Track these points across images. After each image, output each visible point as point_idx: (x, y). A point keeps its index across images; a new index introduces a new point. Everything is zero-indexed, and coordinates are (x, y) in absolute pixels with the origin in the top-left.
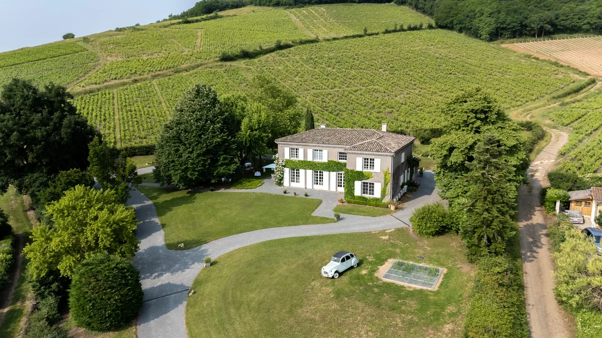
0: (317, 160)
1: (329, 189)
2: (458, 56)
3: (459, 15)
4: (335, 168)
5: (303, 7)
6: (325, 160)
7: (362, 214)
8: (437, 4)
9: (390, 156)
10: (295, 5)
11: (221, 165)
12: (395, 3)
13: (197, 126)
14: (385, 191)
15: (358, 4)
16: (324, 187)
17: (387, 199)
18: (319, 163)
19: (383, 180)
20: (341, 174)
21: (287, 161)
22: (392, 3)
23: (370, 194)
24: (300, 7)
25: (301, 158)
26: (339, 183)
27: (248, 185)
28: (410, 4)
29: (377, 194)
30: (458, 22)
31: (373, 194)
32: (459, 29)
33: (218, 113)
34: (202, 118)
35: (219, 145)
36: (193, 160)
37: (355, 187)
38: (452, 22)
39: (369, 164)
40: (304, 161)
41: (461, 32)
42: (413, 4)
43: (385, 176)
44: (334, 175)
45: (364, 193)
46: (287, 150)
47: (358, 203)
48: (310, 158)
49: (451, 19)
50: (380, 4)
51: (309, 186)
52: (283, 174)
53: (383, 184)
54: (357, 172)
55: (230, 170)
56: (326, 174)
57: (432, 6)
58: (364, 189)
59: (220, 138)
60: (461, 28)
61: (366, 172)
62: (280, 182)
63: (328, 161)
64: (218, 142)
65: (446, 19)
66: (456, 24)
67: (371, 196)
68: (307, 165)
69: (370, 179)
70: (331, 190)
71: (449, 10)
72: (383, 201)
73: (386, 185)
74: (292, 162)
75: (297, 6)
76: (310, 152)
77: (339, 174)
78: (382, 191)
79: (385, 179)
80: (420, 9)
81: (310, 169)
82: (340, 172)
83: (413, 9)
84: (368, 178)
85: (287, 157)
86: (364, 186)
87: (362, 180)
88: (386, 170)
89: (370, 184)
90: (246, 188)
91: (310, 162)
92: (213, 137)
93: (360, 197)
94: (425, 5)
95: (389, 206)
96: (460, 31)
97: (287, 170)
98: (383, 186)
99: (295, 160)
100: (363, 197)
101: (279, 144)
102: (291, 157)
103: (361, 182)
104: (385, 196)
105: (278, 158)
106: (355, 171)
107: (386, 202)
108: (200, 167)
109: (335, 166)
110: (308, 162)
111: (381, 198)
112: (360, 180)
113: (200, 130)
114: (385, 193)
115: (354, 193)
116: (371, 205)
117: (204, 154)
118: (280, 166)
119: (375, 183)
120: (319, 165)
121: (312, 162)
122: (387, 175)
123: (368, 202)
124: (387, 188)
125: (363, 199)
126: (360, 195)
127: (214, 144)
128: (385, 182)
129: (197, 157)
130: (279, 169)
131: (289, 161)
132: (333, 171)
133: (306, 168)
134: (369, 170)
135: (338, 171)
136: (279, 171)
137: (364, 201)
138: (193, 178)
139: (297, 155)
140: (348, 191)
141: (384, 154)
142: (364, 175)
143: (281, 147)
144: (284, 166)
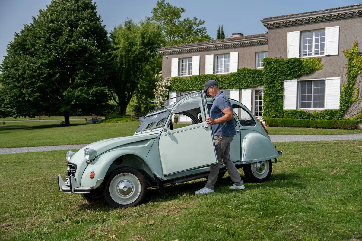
0: (222, 72)
4: (250, 80)
6: (233, 68)
13: (49, 28)
18: (223, 76)
19: (346, 71)
21: (175, 80)
23: (315, 106)
25: (195, 72)
26: (256, 109)
29: (332, 102)
31: (322, 105)
33: (86, 18)
35: (74, 54)
37: (286, 93)
39: (313, 44)
40: (199, 76)
43: (350, 59)
44: (247, 94)
45: (303, 105)
46: (175, 62)
48: (209, 71)
52: (167, 100)
53: (345, 79)
54: (289, 61)
56: (234, 94)
58: (303, 98)
59: (80, 44)
61: (307, 60)
63: (238, 69)
64: (73, 49)
67: (319, 109)
69: (317, 73)
72: (347, 117)
74: (182, 80)
76: (209, 58)
77: (256, 92)
78: (341, 96)
79: (351, 67)
82: (258, 89)
84: (312, 71)
85: (175, 73)
86: (303, 92)
87: (300, 76)
88: (351, 47)
89: (316, 82)
91: (208, 76)
92: (68, 42)
93: (293, 113)
95: (361, 125)
97: (173, 95)
98: (346, 83)
99: (187, 77)
100: (301, 112)
101: (164, 54)
102: (181, 73)
103: (298, 82)
104: (351, 104)
105: (161, 77)
106: (285, 59)
107: (352, 118)
108: (41, 82)
109: (249, 77)
110: (205, 76)
111: (341, 109)
112: (296, 78)
113: (52, 33)
114: (350, 96)
115: (282, 106)
116: (319, 126)
117: (50, 65)
118: (163, 87)
119: (327, 78)
120: (222, 80)
121: (211, 75)
122: (355, 57)
123: (312, 119)
124: (354, 87)
125: (301, 115)
126: (294, 108)
127: (67, 51)
128: (349, 73)
129: (39, 68)
130: (161, 93)
131: (177, 79)
132: (247, 87)
133: (203, 87)
134: (313, 56)
135: (254, 87)
136: (161, 95)
137: (303, 118)
138: (31, 99)
139: (189, 69)
140: (272, 101)
141: (346, 13)
142: (302, 66)
143: (167, 58)
144: (170, 88)
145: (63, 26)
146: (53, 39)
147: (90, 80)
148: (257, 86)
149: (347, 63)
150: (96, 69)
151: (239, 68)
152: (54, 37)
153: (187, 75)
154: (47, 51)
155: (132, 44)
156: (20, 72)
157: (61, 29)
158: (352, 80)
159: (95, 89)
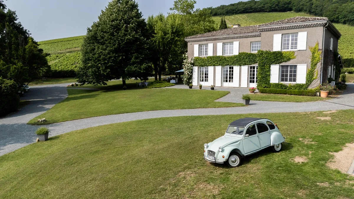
0: (228, 54)
1: (240, 85)
3: (343, 12)
4: (247, 60)
5: (232, 15)
6: (236, 52)
7: (281, 100)
8: (325, 8)
9: (320, 25)
10: (227, 14)
11: (134, 63)
12: (294, 11)
13: (112, 25)
14: (313, 75)
15: (269, 13)
16: (235, 83)
17: (316, 84)
18: (229, 57)
19: (310, 60)
20: (254, 68)
21: (197, 59)
22: (292, 11)
23: (290, 80)
24: (230, 15)
25: (210, 54)
26: (251, 78)
27: (158, 85)
28: (305, 11)
29: (301, 78)
30: (343, 17)
31: (295, 80)
32: (344, 22)
34: (118, 19)
35: (130, 43)
36: (104, 55)
37: (272, 72)
38: (338, 18)
39: (290, 42)
40: (213, 57)
41: (345, 24)
42: (307, 10)
43: (313, 53)
44: (245, 69)
45: (282, 80)
46: (196, 47)
47: (275, 92)
48: (219, 53)
49: (337, 15)
50: (283, 13)
51: (218, 84)
52: (192, 72)
53: (310, 65)
54: (274, 53)
55: (140, 69)
56: (236, 69)
57: (322, 9)
58: (283, 75)
59: (133, 36)
60: (345, 21)
61: (286, 52)
62: (189, 82)
63: (239, 53)
64: (129, 39)
65: (333, 16)
66: (341, 18)
67: (293, 83)
68: (216, 61)
69: (292, 61)
70: (242, 86)
71: (335, 9)
72: (310, 88)
73: (314, 65)
74: (201, 59)
75: (228, 14)
76: (220, 45)
77: (251, 67)
78: (307, 76)
79: (313, 58)
80: (312, 13)
81: (219, 65)
82: (253, 65)
83: (307, 13)
84: (289, 59)
85: (196, 54)
86: (283, 72)
87: (281, 62)
88: (314, 46)
89: (291, 66)
90: (156, 87)
91: (219, 57)
92: (125, 35)
93: (277, 85)
94: (316, 9)
95: (318, 94)
96: (344, 23)
97: (196, 69)
98: (310, 68)
99: (204, 57)
100: (281, 84)
101: (189, 42)
102: (200, 54)
103: (279, 66)
104: (313, 81)
105: (187, 57)
106: (272, 52)
107: (313, 89)
108: (111, 62)
109: (246, 58)
110: (217, 57)
111: (306, 84)
112: (278, 63)
113: (114, 29)
114: (312, 76)
115: (269, 80)
116: (292, 93)
117: (116, 51)
118: (189, 64)
119: (298, 64)
120: (228, 60)
121: (221, 56)
122: (316, 52)
123: (288, 89)
124: (315, 70)
125: (281, 87)
126: (277, 82)
127: (126, 41)
128: (312, 61)
129: (109, 53)
130: (188, 68)
131: (198, 58)
132: (245, 64)
133: (215, 64)
134: (290, 50)
135: (250, 65)
136: (188, 69)
137: (282, 88)
138: (105, 74)
139: (206, 52)
140: (263, 78)
141: (312, 24)
142: (283, 56)
143: (191, 44)
144: (193, 64)
145: (121, 24)
146: (115, 34)
147: (141, 59)
148: (252, 64)
149: (311, 55)
150: (144, 52)
151: (240, 52)
152: (116, 32)
153: (204, 56)
154: (113, 42)
155: (165, 33)
156: (96, 56)
157: (120, 26)
158: (314, 66)
159: (144, 66)
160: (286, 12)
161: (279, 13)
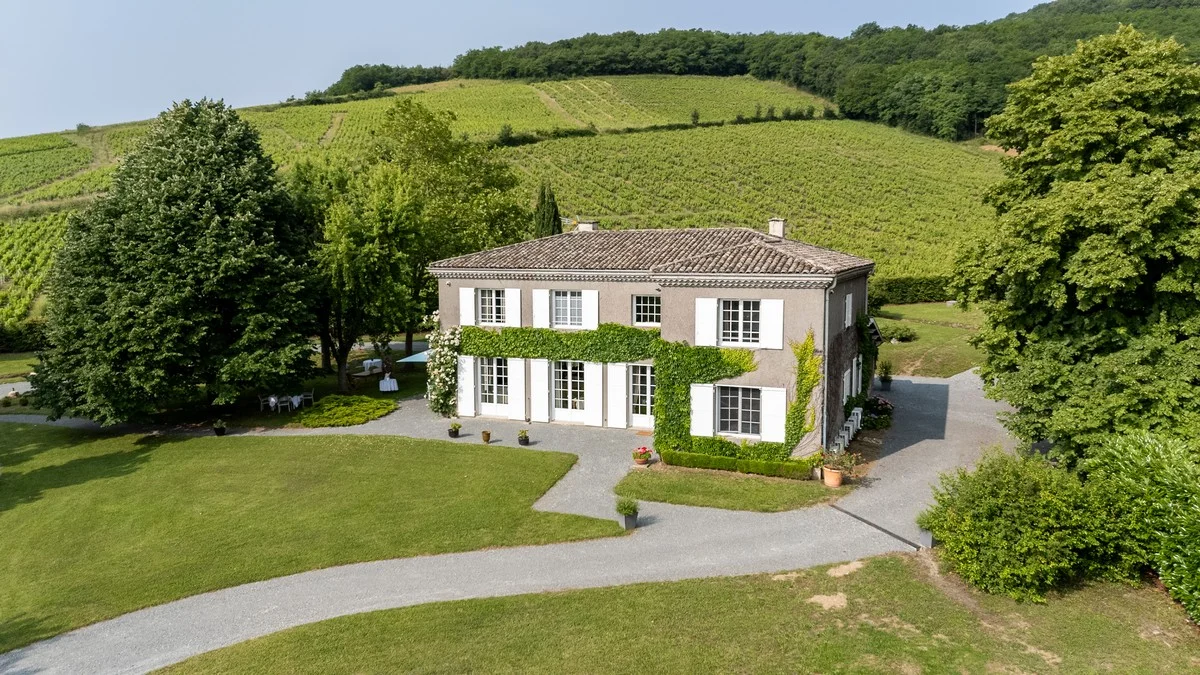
0: (565, 326)
1: (605, 420)
2: (897, 162)
3: (888, 90)
4: (622, 348)
5: (565, 79)
6: (590, 323)
7: (721, 501)
8: (840, 72)
9: (817, 286)
10: (549, 75)
11: (250, 349)
12: (753, 75)
13: (168, 218)
14: (802, 419)
15: (679, 77)
16: (587, 415)
17: (810, 447)
18: (570, 336)
19: (794, 379)
20: (644, 370)
21: (469, 333)
22: (748, 76)
23: (746, 431)
24: (559, 80)
25: (512, 320)
26: (635, 400)
27: (339, 414)
28: (785, 76)
29: (773, 428)
30: (887, 105)
31: (757, 430)
32: (890, 120)
33: (249, 183)
34: (188, 195)
35: (236, 280)
36: (143, 324)
37: (694, 405)
38: (874, 105)
39: (741, 321)
40: (522, 330)
41: (895, 126)
42: (791, 75)
43: (802, 360)
44: (618, 372)
45: (724, 427)
46: (467, 297)
47: (705, 464)
48: (541, 321)
49: (872, 99)
50: (722, 79)
51: (540, 414)
52: (455, 375)
53: (794, 392)
54: (699, 350)
55: (277, 365)
56: (592, 370)
57: (830, 76)
58: (724, 414)
59: (246, 255)
60: (894, 116)
61: (730, 351)
62: (446, 404)
63: (600, 326)
64: (235, 269)
65: (861, 99)
66: (883, 109)
67: (752, 438)
68: (531, 343)
69: (746, 375)
70: (611, 424)
71: (866, 81)
72: (795, 455)
73: (805, 394)
74: (484, 333)
75: (553, 77)
76: (541, 297)
77: (635, 369)
78: (788, 419)
79: (802, 373)
81: (542, 356)
82: (640, 364)
84: (739, 373)
85: (467, 318)
86: (724, 402)
87: (718, 379)
88: (802, 339)
89: (746, 391)
90: (332, 422)
91: (540, 331)
92: (220, 252)
93: (710, 443)
95: (818, 472)
96: (893, 122)
97: (467, 363)
98: (794, 400)
99: (494, 328)
100: (721, 442)
101: (443, 276)
102: (480, 319)
103: (715, 388)
104: (803, 436)
105: (439, 323)
106: (692, 346)
107: (805, 458)
108: (169, 350)
109: (621, 342)
110: (535, 332)
111: (788, 443)
112: (711, 381)
113: (177, 230)
114: (801, 423)
115: (689, 429)
116: (751, 470)
117: (185, 308)
118: (446, 349)
119: (764, 388)
120: (569, 343)
121: (547, 331)
122: (809, 358)
123: (740, 458)
124: (808, 407)
125: (721, 448)
126: (709, 433)
127: (221, 275)
128: (799, 382)
129: (159, 318)
130: (442, 360)
131: (474, 330)
132: (618, 360)
133: (530, 352)
134: (740, 344)
135: (631, 361)
136: (442, 364)
137: (724, 454)
138: (147, 388)
139: (498, 311)
140: (669, 419)
141: (795, 282)
142: (722, 362)
143: (449, 285)
144: (459, 349)
145: (201, 212)
146: (182, 249)
147: (277, 331)
148: (637, 360)
149: (797, 364)
150: (287, 304)
151: (603, 323)
152: (183, 240)
153: (494, 324)
154: (174, 277)
155: (360, 239)
156: (112, 325)
157: (197, 219)
158: (805, 397)
159: (287, 354)
160: (729, 78)
161: (710, 77)
